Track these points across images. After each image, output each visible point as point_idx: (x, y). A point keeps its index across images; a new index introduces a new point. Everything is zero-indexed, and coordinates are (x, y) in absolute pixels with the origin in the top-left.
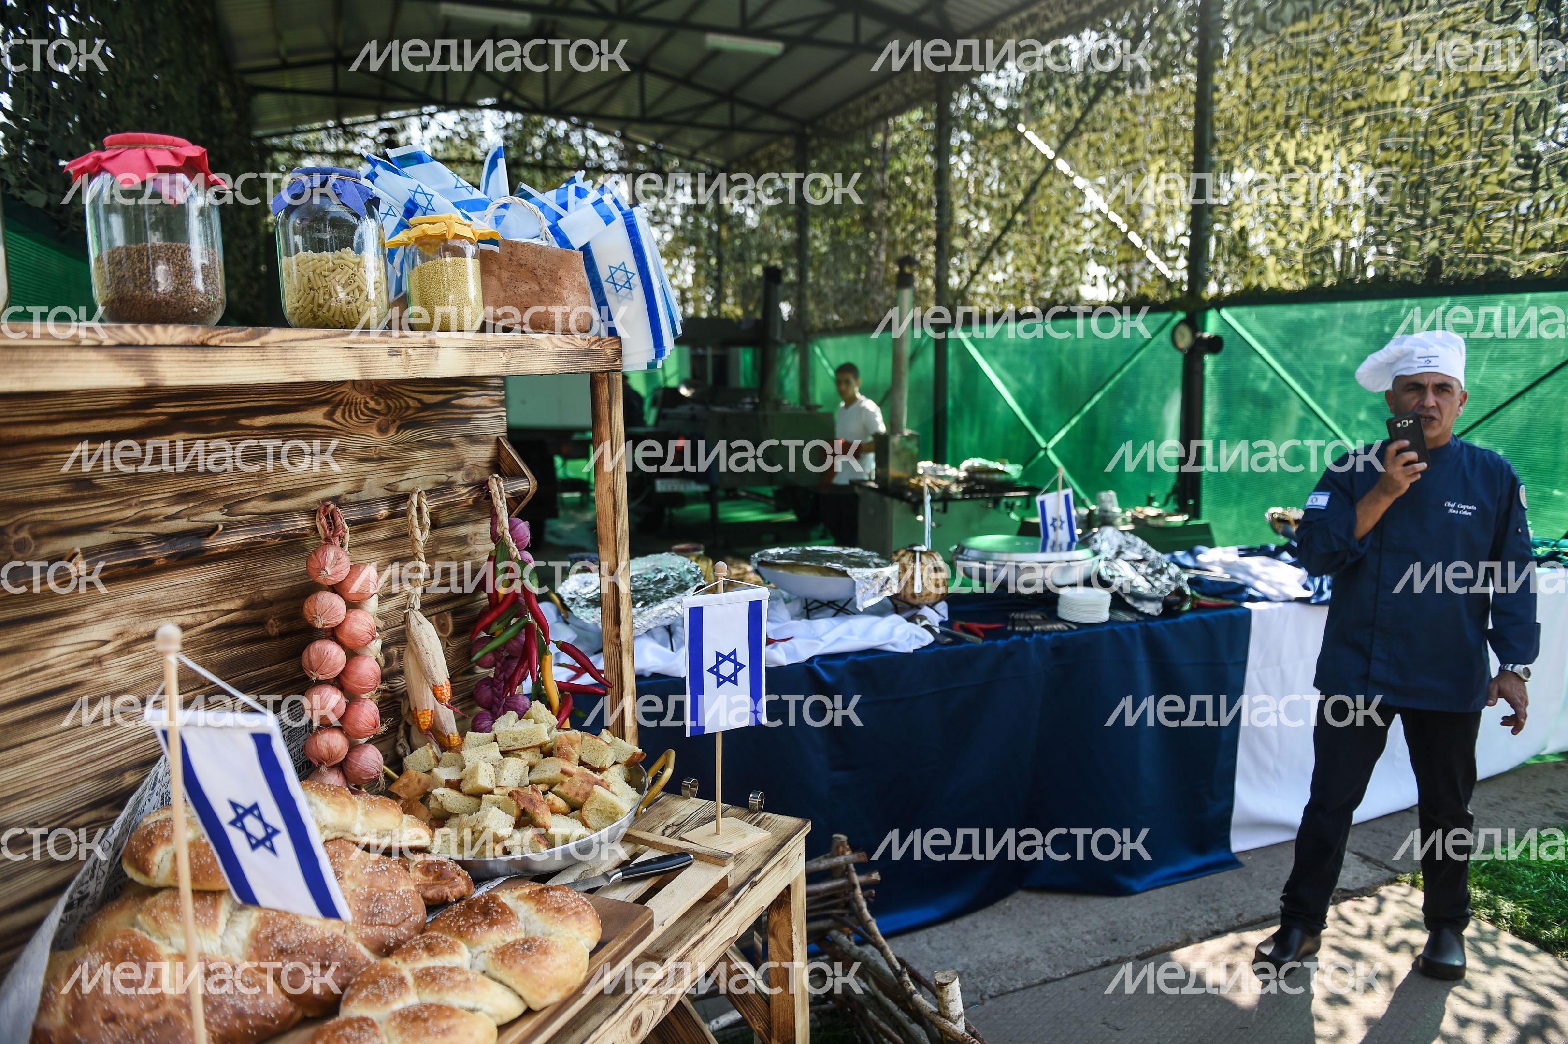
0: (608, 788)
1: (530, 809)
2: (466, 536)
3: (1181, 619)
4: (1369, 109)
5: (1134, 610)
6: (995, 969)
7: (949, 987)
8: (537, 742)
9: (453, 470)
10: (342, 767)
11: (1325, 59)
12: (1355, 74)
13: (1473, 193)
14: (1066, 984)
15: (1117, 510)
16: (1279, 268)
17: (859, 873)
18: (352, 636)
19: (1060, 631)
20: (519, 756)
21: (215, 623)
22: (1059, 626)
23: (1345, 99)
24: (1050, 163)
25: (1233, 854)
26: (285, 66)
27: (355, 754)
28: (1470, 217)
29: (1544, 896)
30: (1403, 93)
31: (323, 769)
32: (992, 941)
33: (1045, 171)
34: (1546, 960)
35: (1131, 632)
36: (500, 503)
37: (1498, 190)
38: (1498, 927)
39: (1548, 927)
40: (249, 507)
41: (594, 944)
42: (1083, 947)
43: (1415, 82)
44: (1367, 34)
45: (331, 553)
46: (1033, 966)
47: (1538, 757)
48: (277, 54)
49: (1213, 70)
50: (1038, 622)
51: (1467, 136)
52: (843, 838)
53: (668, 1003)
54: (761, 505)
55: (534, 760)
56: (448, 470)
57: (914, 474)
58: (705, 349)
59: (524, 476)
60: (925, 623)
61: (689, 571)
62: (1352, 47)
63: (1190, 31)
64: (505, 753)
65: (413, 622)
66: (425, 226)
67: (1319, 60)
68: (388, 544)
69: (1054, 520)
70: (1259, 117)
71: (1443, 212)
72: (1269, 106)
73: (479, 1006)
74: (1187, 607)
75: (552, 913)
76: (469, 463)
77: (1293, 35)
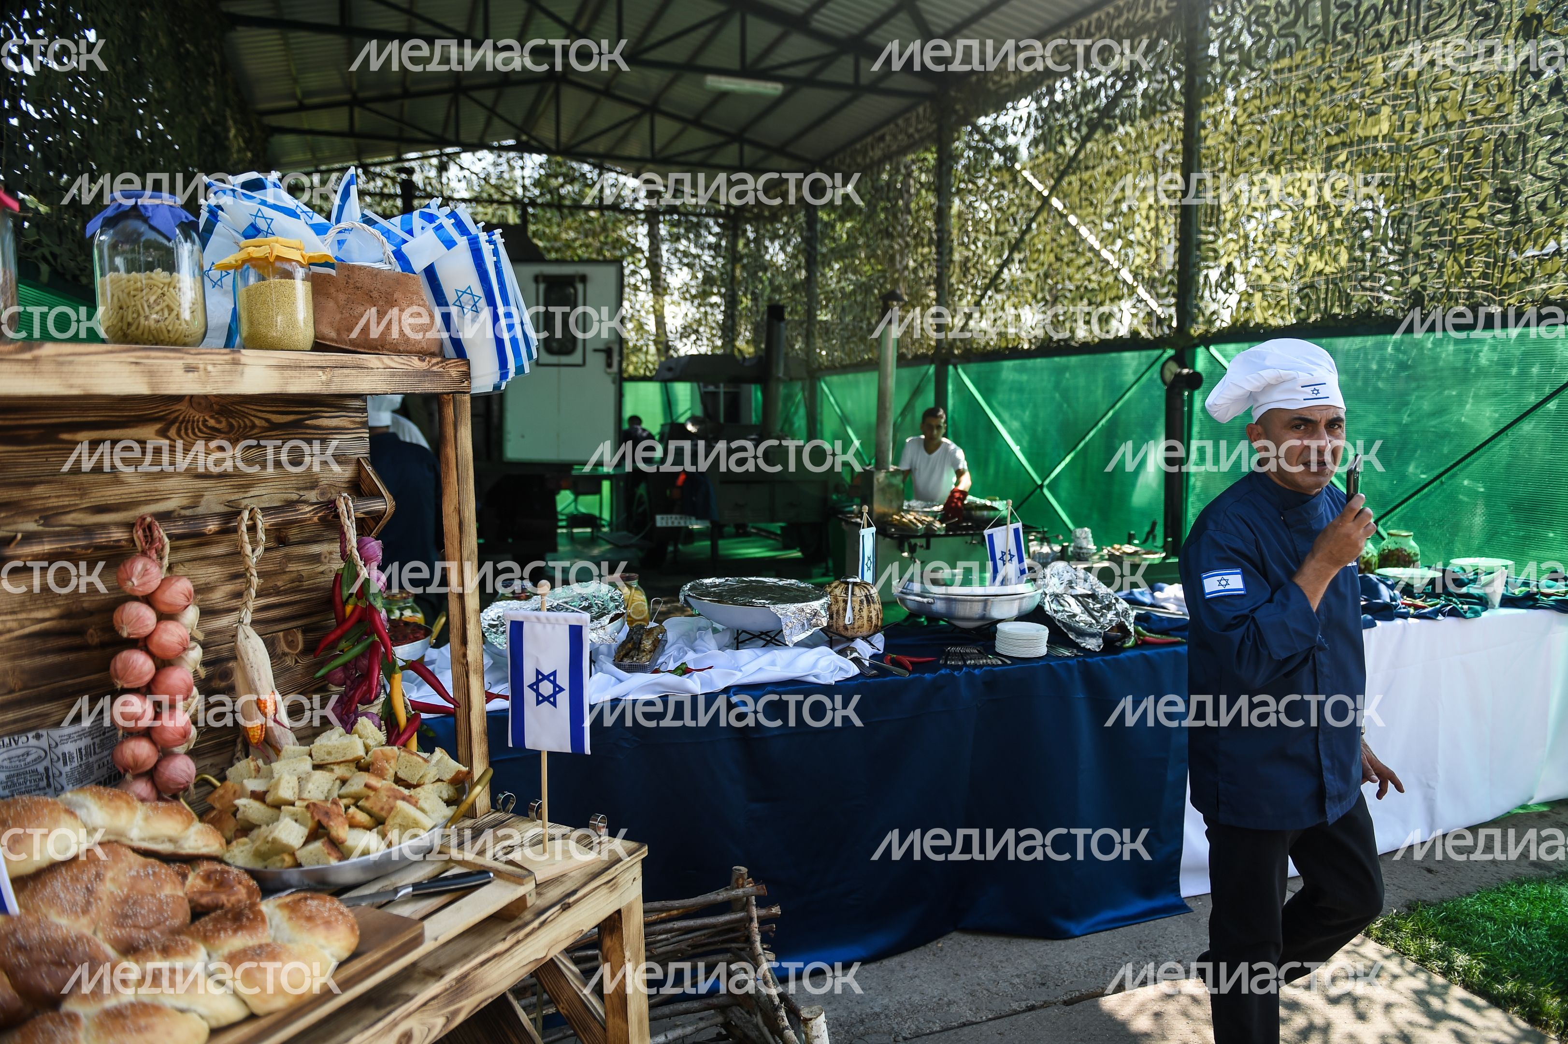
0: (415, 804)
1: (324, 821)
2: (320, 555)
3: (1122, 655)
4: (1351, 144)
5: (1077, 646)
6: (915, 1010)
7: (813, 1022)
8: (350, 757)
9: (306, 489)
10: (151, 775)
11: (1308, 96)
12: (1337, 110)
13: (1454, 228)
14: (985, 1027)
15: (1092, 547)
16: (1265, 304)
17: (759, 905)
18: (161, 646)
19: (993, 665)
20: (332, 770)
21: (27, 630)
22: (992, 660)
23: (1328, 134)
24: (1045, 201)
25: (1182, 899)
26: (302, 107)
27: (164, 763)
28: (1450, 252)
29: (1503, 948)
30: (1385, 127)
31: (128, 777)
32: (917, 981)
33: (1039, 210)
34: (1496, 1016)
35: (1068, 668)
36: (348, 522)
37: (1478, 224)
38: (1450, 981)
39: (1502, 981)
40: (69, 519)
41: (345, 955)
42: (1010, 990)
43: (1395, 117)
44: (1348, 69)
45: (139, 565)
46: (954, 1009)
47: (1523, 807)
48: (293, 96)
49: (1200, 107)
50: (971, 656)
51: (1447, 170)
52: (744, 870)
53: (449, 1020)
54: (771, 542)
55: (347, 774)
56: (299, 489)
57: (900, 509)
58: (717, 387)
59: (380, 496)
60: (855, 655)
61: (612, 599)
62: (1334, 83)
63: (1178, 70)
64: (317, 767)
65: (241, 636)
66: (251, 249)
67: (1303, 96)
68: (228, 559)
69: (1003, 553)
70: (1246, 154)
71: (1424, 246)
72: (1255, 142)
73: (193, 1007)
74: (1130, 643)
75: (303, 922)
76: (324, 482)
77: (1277, 72)
